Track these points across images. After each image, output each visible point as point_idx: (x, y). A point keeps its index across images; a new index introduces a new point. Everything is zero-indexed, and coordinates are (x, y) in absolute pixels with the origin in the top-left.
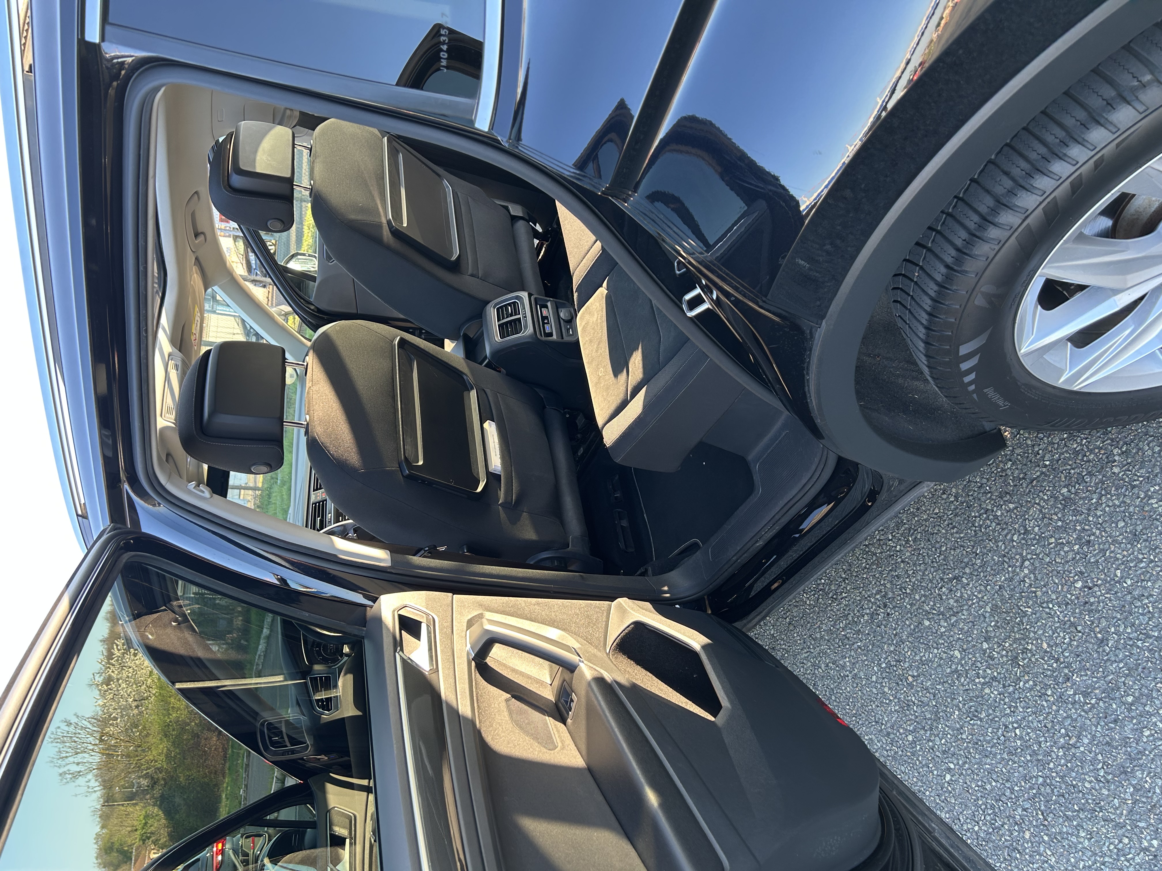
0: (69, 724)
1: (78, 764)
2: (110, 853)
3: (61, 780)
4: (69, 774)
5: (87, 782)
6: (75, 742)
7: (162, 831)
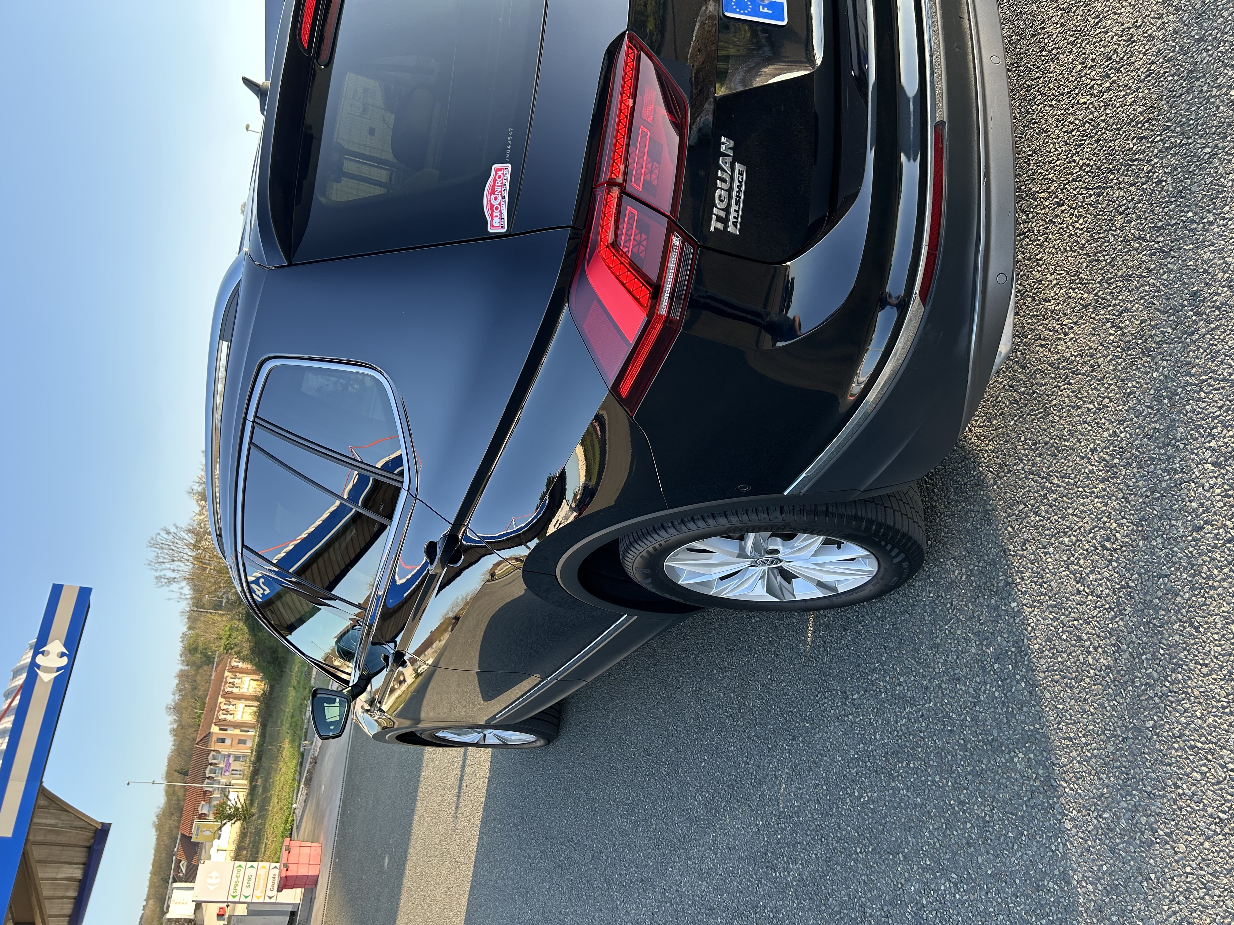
0: (168, 533)
1: (174, 571)
2: (194, 654)
3: (157, 583)
4: (164, 578)
5: (180, 589)
6: (173, 550)
7: (245, 645)
